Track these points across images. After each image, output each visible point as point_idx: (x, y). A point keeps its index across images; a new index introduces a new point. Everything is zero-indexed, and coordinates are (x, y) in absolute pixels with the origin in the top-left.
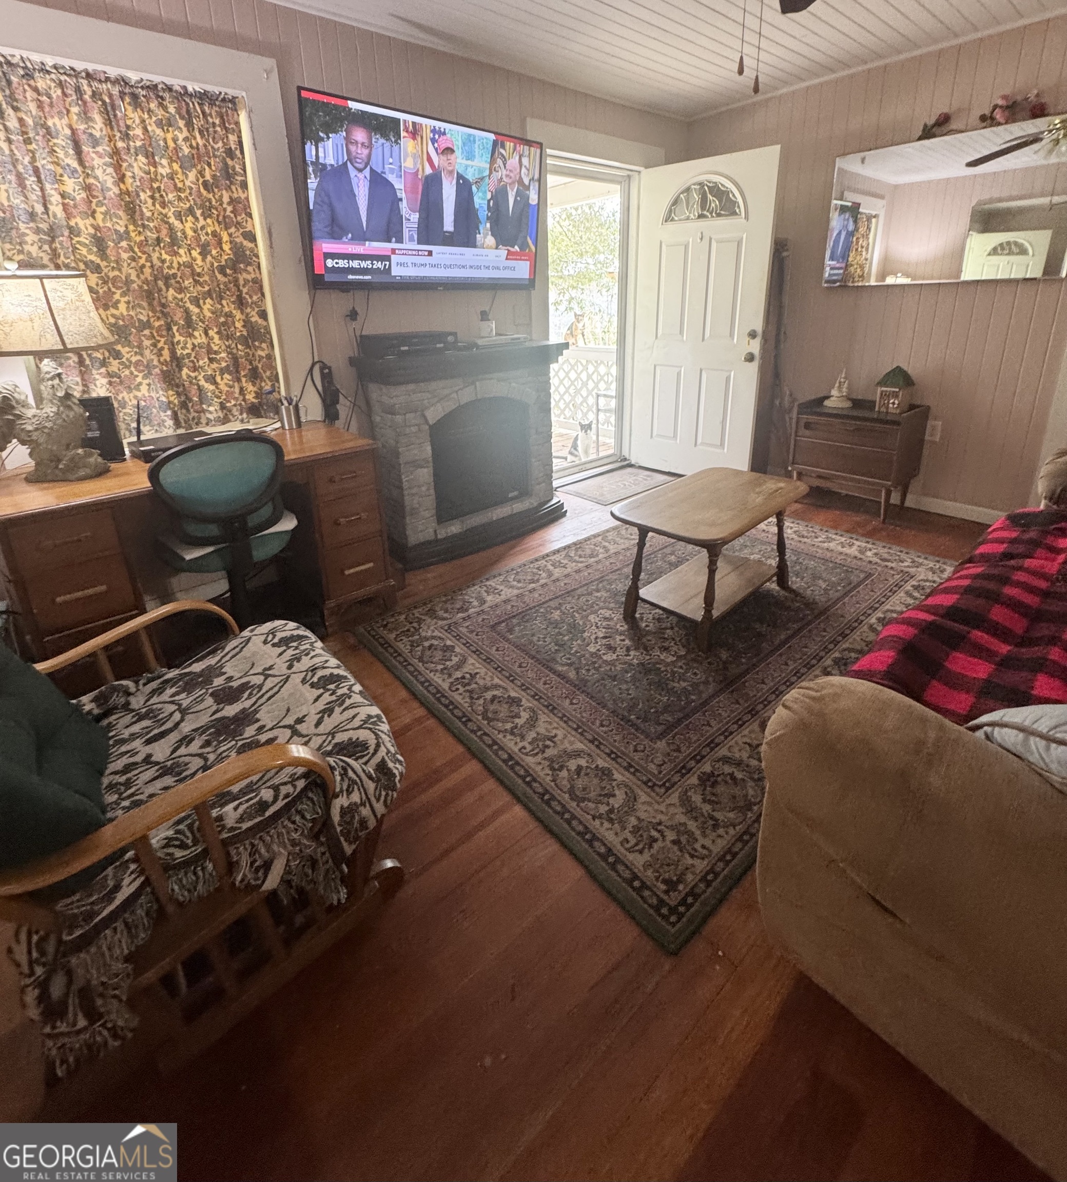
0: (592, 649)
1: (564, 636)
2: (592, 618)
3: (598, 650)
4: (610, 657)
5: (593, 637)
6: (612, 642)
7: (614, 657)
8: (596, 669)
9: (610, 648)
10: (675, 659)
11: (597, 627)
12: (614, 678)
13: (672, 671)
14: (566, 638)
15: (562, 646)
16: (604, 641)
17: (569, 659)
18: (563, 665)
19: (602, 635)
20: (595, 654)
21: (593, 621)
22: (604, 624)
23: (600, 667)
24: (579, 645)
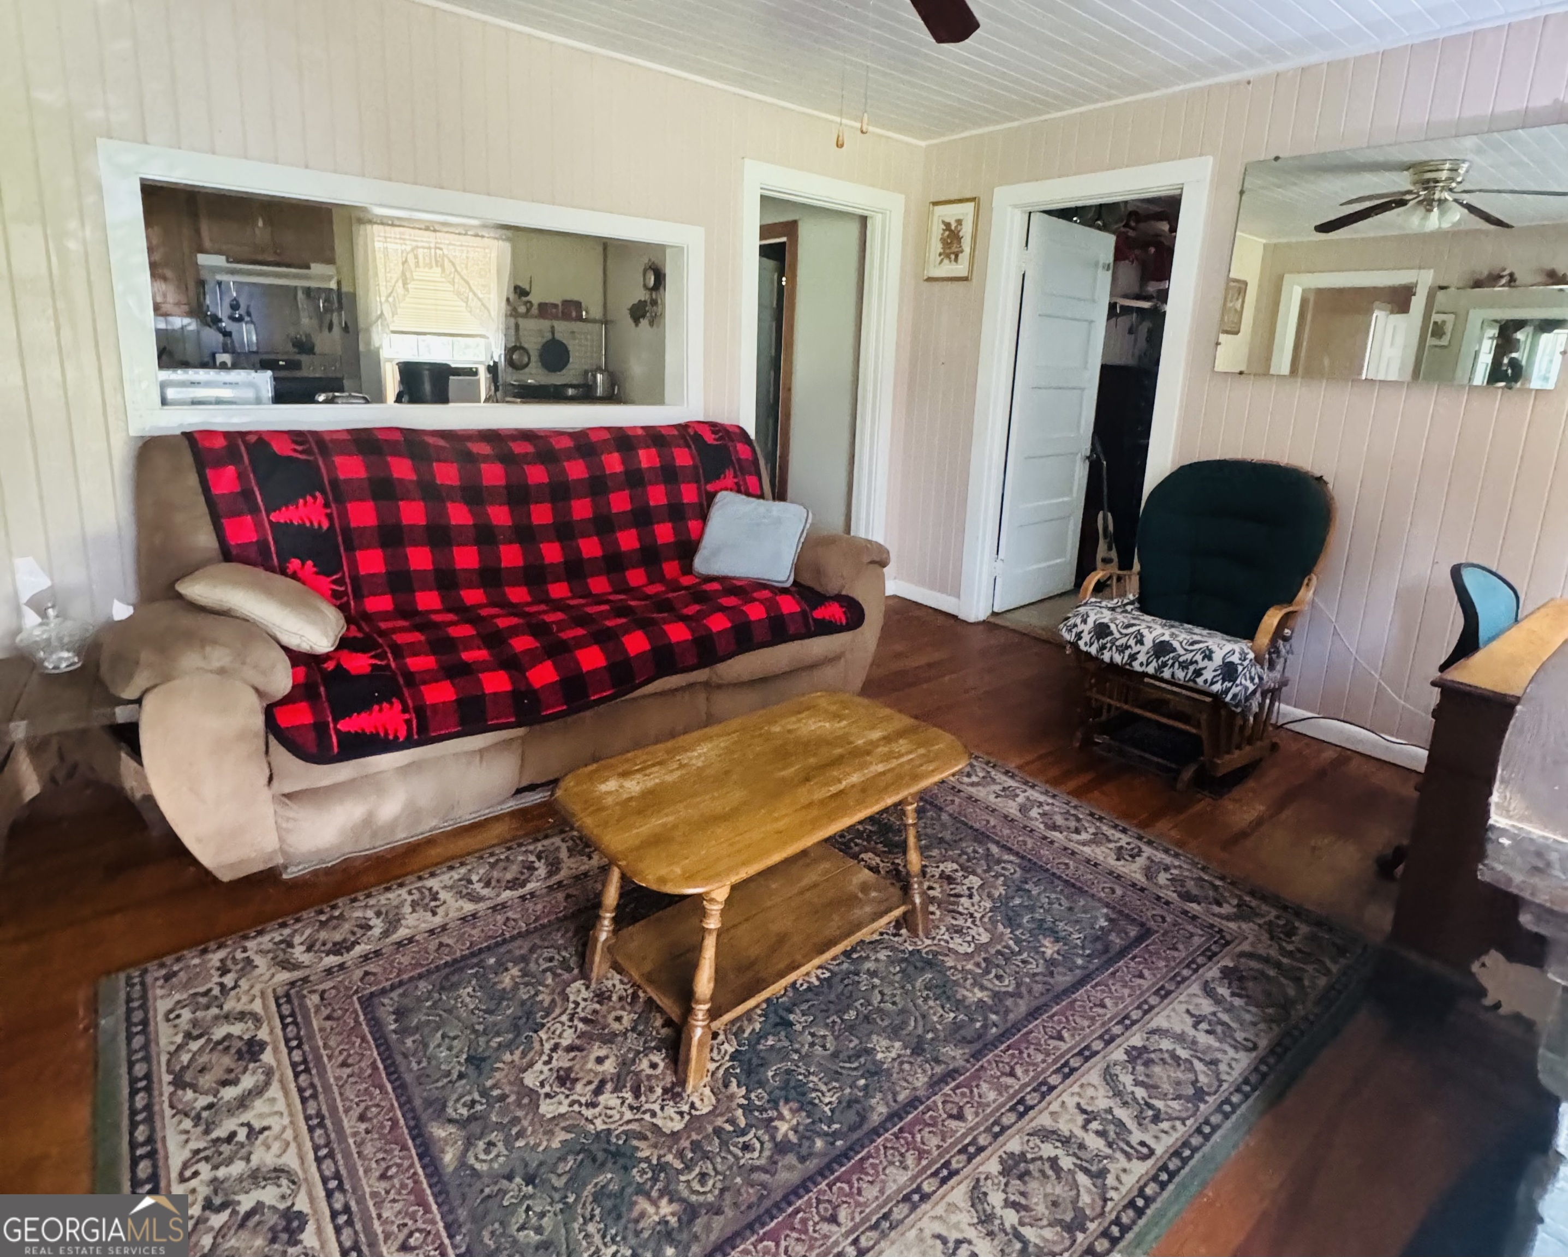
0: (975, 881)
1: (1020, 905)
2: (985, 938)
3: (965, 877)
4: (949, 867)
5: (976, 898)
6: (946, 887)
7: (942, 866)
8: (963, 852)
9: (950, 879)
10: (862, 856)
11: (972, 915)
12: (941, 840)
13: (869, 842)
14: (1017, 901)
15: (1019, 889)
16: (959, 889)
17: (1003, 868)
18: (1011, 862)
19: (963, 900)
20: (968, 871)
21: (981, 930)
22: (960, 922)
23: (960, 855)
24: (996, 888)
